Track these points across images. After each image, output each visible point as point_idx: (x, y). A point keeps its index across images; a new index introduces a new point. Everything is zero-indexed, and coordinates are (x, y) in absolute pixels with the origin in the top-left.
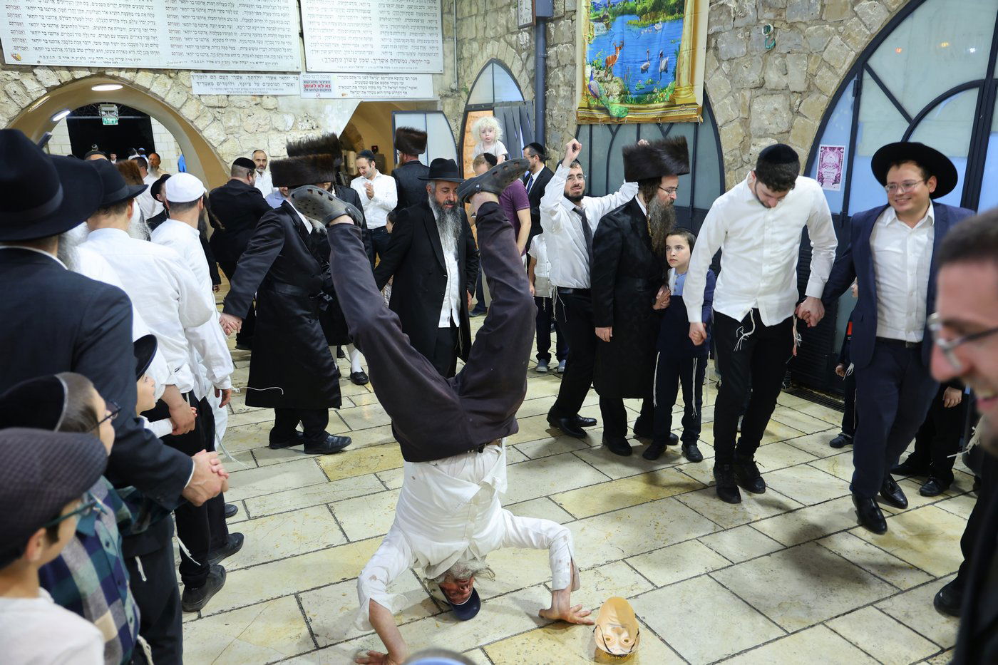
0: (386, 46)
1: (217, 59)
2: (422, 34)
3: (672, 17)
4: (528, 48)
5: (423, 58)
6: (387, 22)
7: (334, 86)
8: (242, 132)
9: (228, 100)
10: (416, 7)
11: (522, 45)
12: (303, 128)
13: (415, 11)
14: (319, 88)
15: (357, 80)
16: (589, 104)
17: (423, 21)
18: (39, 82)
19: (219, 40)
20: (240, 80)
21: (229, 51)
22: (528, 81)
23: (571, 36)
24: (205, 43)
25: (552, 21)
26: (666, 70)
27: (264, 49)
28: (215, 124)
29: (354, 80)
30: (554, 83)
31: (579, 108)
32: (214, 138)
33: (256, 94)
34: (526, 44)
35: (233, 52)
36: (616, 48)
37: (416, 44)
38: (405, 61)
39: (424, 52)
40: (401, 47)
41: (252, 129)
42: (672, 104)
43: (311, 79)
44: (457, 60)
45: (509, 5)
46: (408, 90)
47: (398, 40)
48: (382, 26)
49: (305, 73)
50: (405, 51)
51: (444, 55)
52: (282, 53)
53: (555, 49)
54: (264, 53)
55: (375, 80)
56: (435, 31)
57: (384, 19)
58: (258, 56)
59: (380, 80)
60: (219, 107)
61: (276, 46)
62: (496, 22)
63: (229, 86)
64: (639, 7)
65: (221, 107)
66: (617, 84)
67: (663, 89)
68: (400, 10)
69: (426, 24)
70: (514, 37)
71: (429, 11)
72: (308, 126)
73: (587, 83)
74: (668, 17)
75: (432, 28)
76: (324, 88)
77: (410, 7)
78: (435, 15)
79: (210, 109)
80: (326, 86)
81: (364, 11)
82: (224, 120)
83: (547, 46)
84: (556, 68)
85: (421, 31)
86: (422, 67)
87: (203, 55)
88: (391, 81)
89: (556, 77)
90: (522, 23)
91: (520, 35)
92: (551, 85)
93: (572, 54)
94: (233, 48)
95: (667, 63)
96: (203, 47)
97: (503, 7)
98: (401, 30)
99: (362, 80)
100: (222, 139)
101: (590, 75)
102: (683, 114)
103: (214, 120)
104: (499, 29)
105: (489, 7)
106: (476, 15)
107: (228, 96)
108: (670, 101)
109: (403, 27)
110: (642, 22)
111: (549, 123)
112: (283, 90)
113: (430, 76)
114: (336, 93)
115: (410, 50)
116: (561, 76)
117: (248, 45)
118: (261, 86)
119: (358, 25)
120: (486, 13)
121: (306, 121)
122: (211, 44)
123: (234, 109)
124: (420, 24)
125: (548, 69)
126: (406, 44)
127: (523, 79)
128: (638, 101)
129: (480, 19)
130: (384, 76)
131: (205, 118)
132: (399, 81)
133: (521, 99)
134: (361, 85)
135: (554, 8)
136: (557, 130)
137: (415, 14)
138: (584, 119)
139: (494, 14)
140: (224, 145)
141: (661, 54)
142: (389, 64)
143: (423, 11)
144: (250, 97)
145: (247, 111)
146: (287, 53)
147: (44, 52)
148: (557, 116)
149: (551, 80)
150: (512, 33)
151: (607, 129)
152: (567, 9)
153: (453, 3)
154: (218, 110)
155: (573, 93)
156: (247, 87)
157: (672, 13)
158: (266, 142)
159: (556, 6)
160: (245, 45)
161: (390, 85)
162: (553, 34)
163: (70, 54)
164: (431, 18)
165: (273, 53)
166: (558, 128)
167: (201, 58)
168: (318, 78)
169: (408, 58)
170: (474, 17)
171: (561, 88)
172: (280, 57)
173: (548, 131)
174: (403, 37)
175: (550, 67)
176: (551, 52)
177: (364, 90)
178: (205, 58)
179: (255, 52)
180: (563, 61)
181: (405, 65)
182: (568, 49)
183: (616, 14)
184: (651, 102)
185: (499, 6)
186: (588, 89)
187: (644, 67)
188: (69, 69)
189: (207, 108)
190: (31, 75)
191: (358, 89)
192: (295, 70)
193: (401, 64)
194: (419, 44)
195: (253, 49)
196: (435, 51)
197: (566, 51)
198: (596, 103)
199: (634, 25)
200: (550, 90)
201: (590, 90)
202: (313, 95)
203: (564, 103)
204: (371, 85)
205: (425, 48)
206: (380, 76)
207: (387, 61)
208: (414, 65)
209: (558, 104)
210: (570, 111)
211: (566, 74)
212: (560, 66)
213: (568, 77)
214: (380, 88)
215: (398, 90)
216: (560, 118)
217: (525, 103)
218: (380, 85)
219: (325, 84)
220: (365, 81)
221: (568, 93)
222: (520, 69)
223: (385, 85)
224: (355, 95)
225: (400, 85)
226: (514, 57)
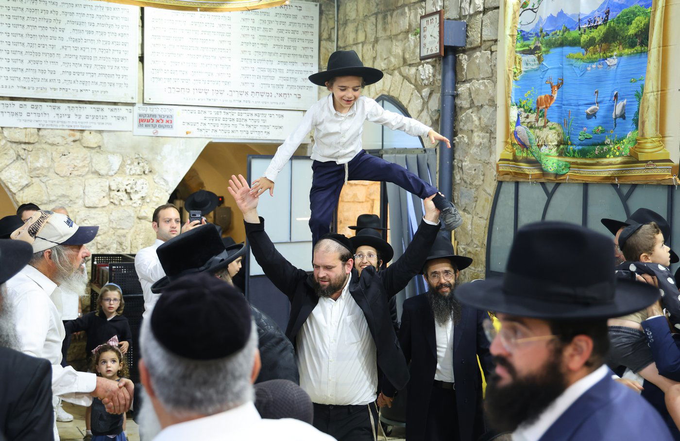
0: (247, 76)
1: (31, 84)
2: (293, 63)
3: (632, 50)
4: (431, 84)
5: (293, 91)
6: (250, 48)
7: (177, 122)
8: (51, 174)
9: (38, 135)
10: (288, 31)
11: (423, 80)
12: (133, 172)
13: (286, 36)
14: (158, 124)
15: (208, 115)
16: (514, 155)
17: (295, 48)
19: (37, 62)
20: (57, 111)
21: (48, 76)
22: (430, 122)
23: (489, 70)
24: (18, 65)
25: (464, 51)
26: (623, 116)
27: (93, 74)
28: (18, 164)
29: (202, 116)
30: (466, 128)
31: (501, 160)
32: (14, 181)
33: (76, 128)
34: (427, 79)
35: (53, 77)
36: (552, 87)
37: (285, 75)
38: (269, 95)
39: (294, 84)
40: (266, 77)
41: (65, 171)
42: (633, 160)
43: (149, 112)
45: (407, 32)
46: (271, 130)
47: (263, 70)
48: (244, 52)
49: (141, 105)
50: (270, 82)
52: (115, 80)
53: (468, 85)
54: (91, 79)
55: (229, 116)
56: (310, 60)
57: (247, 44)
58: (83, 83)
59: (236, 116)
60: (25, 143)
61: (107, 71)
62: (390, 52)
63: (41, 118)
64: (584, 38)
65: (29, 143)
66: (554, 131)
67: (620, 140)
68: (268, 34)
69: (300, 51)
70: (413, 70)
71: (304, 37)
72: (138, 170)
73: (512, 129)
74: (626, 51)
75: (306, 56)
76: (164, 123)
77: (281, 31)
78: (311, 41)
79: (14, 145)
80: (168, 122)
81: (222, 34)
82: (30, 159)
83: (456, 82)
84: (469, 108)
85: (292, 59)
86: (291, 103)
87: (13, 78)
88: (250, 117)
89: (469, 119)
90: (425, 53)
91: (420, 68)
92: (461, 129)
93: (490, 92)
94: (53, 72)
95: (624, 106)
96: (15, 70)
97: (400, 34)
98: (267, 57)
99: (213, 115)
100: (24, 182)
101: (516, 119)
102: (650, 173)
103: (17, 158)
104: (392, 59)
105: (381, 34)
106: (363, 43)
107: (39, 129)
108: (631, 156)
109: (270, 53)
110: (589, 55)
111: (457, 178)
112: (110, 124)
114: (178, 128)
115: (276, 81)
116: (475, 118)
117: (72, 69)
118: (83, 119)
119: (214, 49)
120: (376, 40)
121: (136, 164)
122: (25, 66)
123: (45, 146)
124: (292, 51)
125: (458, 110)
126: (273, 74)
128: (583, 154)
129: (368, 47)
130: (242, 111)
131: (6, 156)
132: (260, 118)
133: (420, 146)
134: (211, 122)
135: (467, 37)
136: (469, 186)
137: (286, 39)
138: (507, 174)
139: (388, 42)
140: (26, 190)
141: (616, 96)
142: (249, 98)
143: (296, 36)
144: (68, 132)
145: (61, 149)
146: (122, 81)
148: (470, 169)
149: (461, 124)
150: (410, 65)
151: (540, 188)
152: (484, 38)
153: (334, 28)
154: (23, 146)
155: (492, 141)
156: (65, 119)
157: (632, 45)
158: (81, 189)
159: (470, 34)
160: (68, 69)
161: (249, 123)
162: (465, 67)
164: (306, 44)
165: (103, 79)
166: (471, 184)
167: (10, 83)
168: (158, 111)
169: (274, 91)
170: (360, 45)
171: (475, 134)
172: (111, 84)
173: (456, 187)
174: (269, 66)
175: (461, 108)
176: (462, 89)
177: (216, 128)
178: (16, 83)
179: (81, 78)
180: (478, 101)
181: (270, 100)
182: (486, 86)
183: (551, 45)
184: (603, 155)
185: (394, 32)
186: (513, 137)
187: (591, 111)
189: (9, 144)
191: (208, 127)
192: (129, 101)
193: (265, 98)
194: (289, 75)
195: (78, 73)
197: (482, 88)
198: (525, 155)
199: (577, 59)
200: (460, 135)
201: (516, 137)
202: (150, 131)
203: (479, 153)
204: (224, 122)
205: (295, 79)
206: (237, 111)
207: (247, 93)
208: (282, 99)
209: (470, 153)
210: (488, 163)
211: (482, 116)
212: (475, 106)
213: (486, 120)
214: (236, 126)
215: (258, 129)
216: (474, 172)
217: (425, 151)
218: (235, 122)
219: (165, 119)
220: (217, 116)
221: (485, 140)
222: (420, 109)
223: (242, 123)
224: (203, 134)
225: (261, 123)
226: (412, 94)
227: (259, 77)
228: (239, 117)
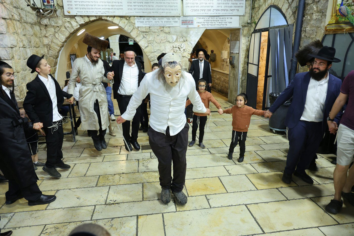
0: (219, 4)
1: (146, 11)
5: (236, 9)
7: (195, 23)
8: (154, 43)
9: (149, 29)
12: (180, 41)
14: (188, 23)
15: (205, 19)
16: (337, 21)
18: (77, 22)
19: (147, 3)
20: (155, 20)
21: (151, 8)
22: (291, 13)
24: (141, 4)
27: (166, 6)
28: (144, 39)
29: (203, 19)
30: (309, 12)
31: (328, 25)
32: (143, 45)
33: (161, 26)
35: (153, 8)
37: (233, 2)
38: (227, 10)
39: (236, 6)
40: (226, 4)
41: (159, 41)
43: (185, 19)
44: (252, 9)
46: (228, 24)
47: (225, 1)
49: (182, 17)
50: (228, 5)
51: (246, 7)
52: (173, 8)
54: (165, 8)
55: (213, 19)
58: (163, 9)
59: (215, 19)
60: (146, 32)
61: (171, 5)
63: (150, 23)
65: (147, 32)
72: (182, 40)
73: (338, 8)
79: (142, 33)
80: (191, 22)
82: (147, 37)
84: (312, 3)
86: (235, 13)
87: (140, 9)
88: (220, 19)
89: (312, 8)
92: (307, 14)
94: (153, 6)
96: (140, 6)
99: (207, 19)
100: (146, 45)
101: (340, 3)
103: (143, 38)
107: (150, 27)
111: (303, 35)
112: (172, 24)
113: (238, 17)
114: (195, 25)
115: (230, 5)
116: (315, 7)
117: (159, 5)
118: (164, 23)
121: (181, 38)
122: (144, 4)
123: (152, 33)
125: (306, 5)
126: (228, 2)
127: (288, 13)
130: (217, 17)
131: (140, 37)
132: (224, 19)
133: (286, 24)
134: (206, 22)
136: (308, 38)
138: (331, 30)
140: (147, 48)
142: (220, 12)
144: (159, 28)
145: (157, 34)
146: (176, 8)
147: (79, 10)
148: (310, 31)
149: (307, 11)
151: (349, 35)
154: (145, 33)
155: (324, 16)
156: (158, 23)
158: (164, 47)
160: (158, 5)
161: (220, 21)
163: (88, 10)
165: (169, 8)
166: (309, 37)
167: (139, 11)
168: (188, 19)
169: (229, 9)
171: (314, 15)
172: (172, 10)
173: (302, 39)
175: (308, 4)
177: (208, 24)
178: (141, 11)
179: (162, 8)
181: (228, 12)
186: (337, 12)
188: (88, 16)
189: (141, 33)
190: (74, 19)
191: (205, 23)
192: (178, 15)
193: (226, 12)
194: (235, 2)
195: (161, 6)
196: (242, 5)
198: (343, 20)
200: (306, 16)
201: (340, 12)
202: (185, 26)
203: (315, 23)
204: (211, 22)
205: (237, 4)
206: (216, 17)
207: (219, 10)
208: (232, 12)
209: (310, 24)
210: (319, 27)
211: (319, 6)
212: (315, 2)
213: (320, 7)
214: (215, 23)
215: (223, 23)
216: (311, 32)
217: (288, 25)
218: (215, 21)
219: (191, 21)
220: (208, 19)
221: (319, 17)
222: (287, 8)
223: (217, 21)
224: (204, 26)
225: (224, 21)
226: (284, 2)
227: (224, 4)
228: (216, 19)
